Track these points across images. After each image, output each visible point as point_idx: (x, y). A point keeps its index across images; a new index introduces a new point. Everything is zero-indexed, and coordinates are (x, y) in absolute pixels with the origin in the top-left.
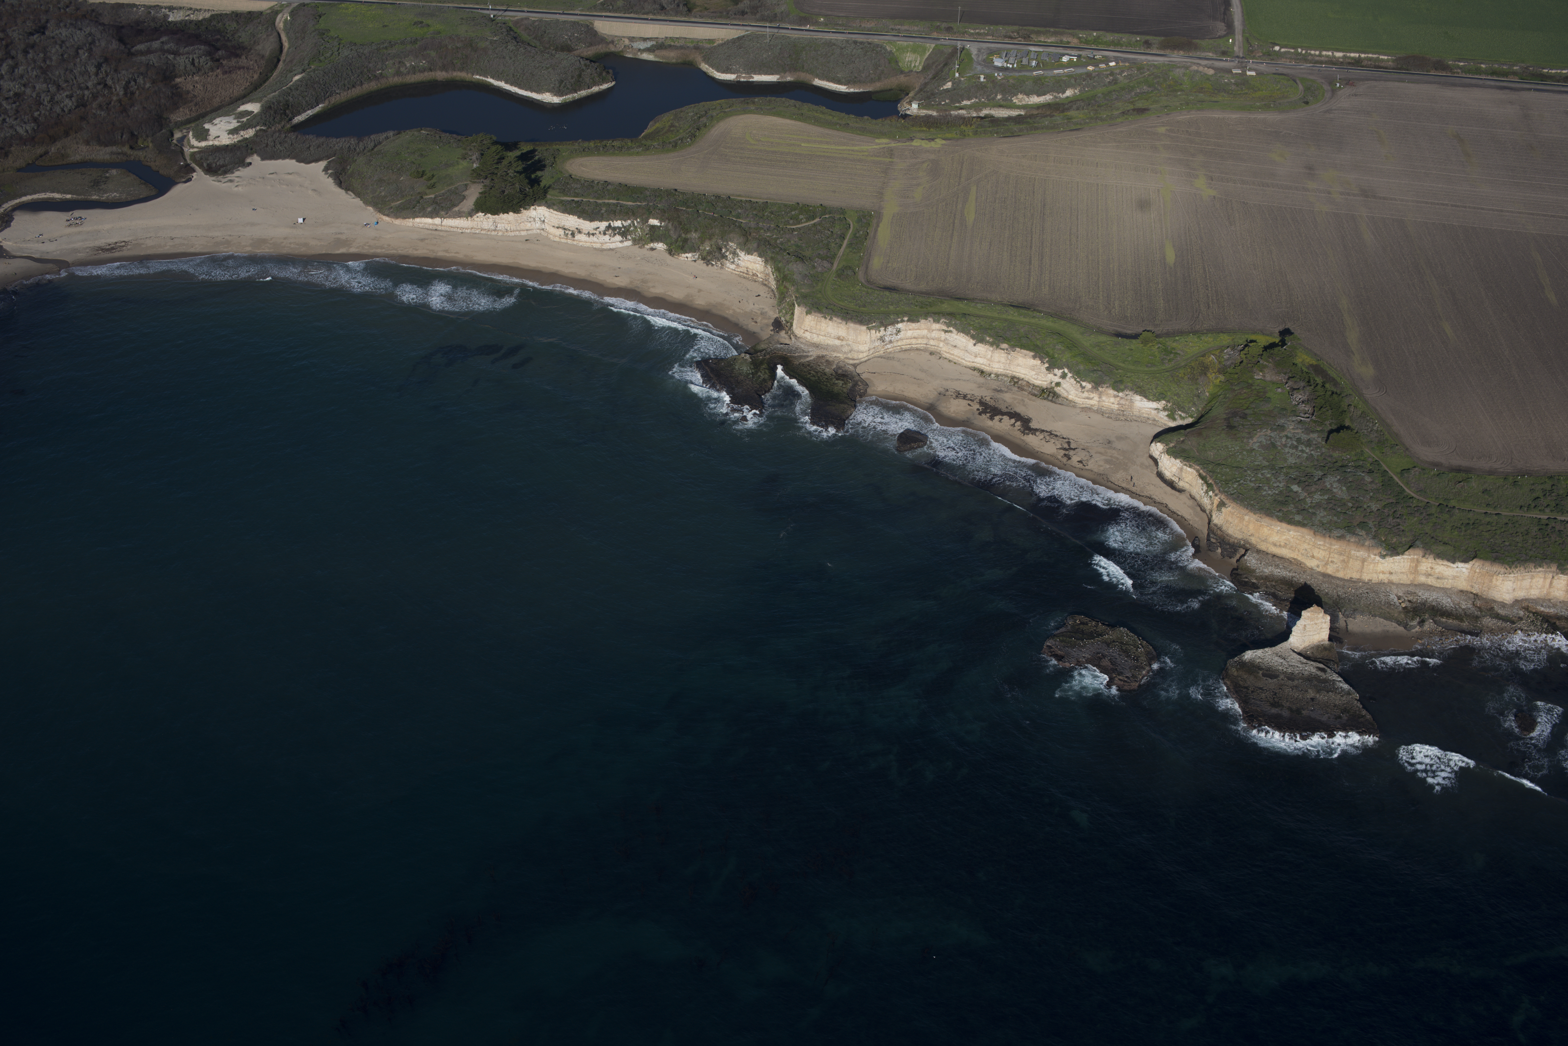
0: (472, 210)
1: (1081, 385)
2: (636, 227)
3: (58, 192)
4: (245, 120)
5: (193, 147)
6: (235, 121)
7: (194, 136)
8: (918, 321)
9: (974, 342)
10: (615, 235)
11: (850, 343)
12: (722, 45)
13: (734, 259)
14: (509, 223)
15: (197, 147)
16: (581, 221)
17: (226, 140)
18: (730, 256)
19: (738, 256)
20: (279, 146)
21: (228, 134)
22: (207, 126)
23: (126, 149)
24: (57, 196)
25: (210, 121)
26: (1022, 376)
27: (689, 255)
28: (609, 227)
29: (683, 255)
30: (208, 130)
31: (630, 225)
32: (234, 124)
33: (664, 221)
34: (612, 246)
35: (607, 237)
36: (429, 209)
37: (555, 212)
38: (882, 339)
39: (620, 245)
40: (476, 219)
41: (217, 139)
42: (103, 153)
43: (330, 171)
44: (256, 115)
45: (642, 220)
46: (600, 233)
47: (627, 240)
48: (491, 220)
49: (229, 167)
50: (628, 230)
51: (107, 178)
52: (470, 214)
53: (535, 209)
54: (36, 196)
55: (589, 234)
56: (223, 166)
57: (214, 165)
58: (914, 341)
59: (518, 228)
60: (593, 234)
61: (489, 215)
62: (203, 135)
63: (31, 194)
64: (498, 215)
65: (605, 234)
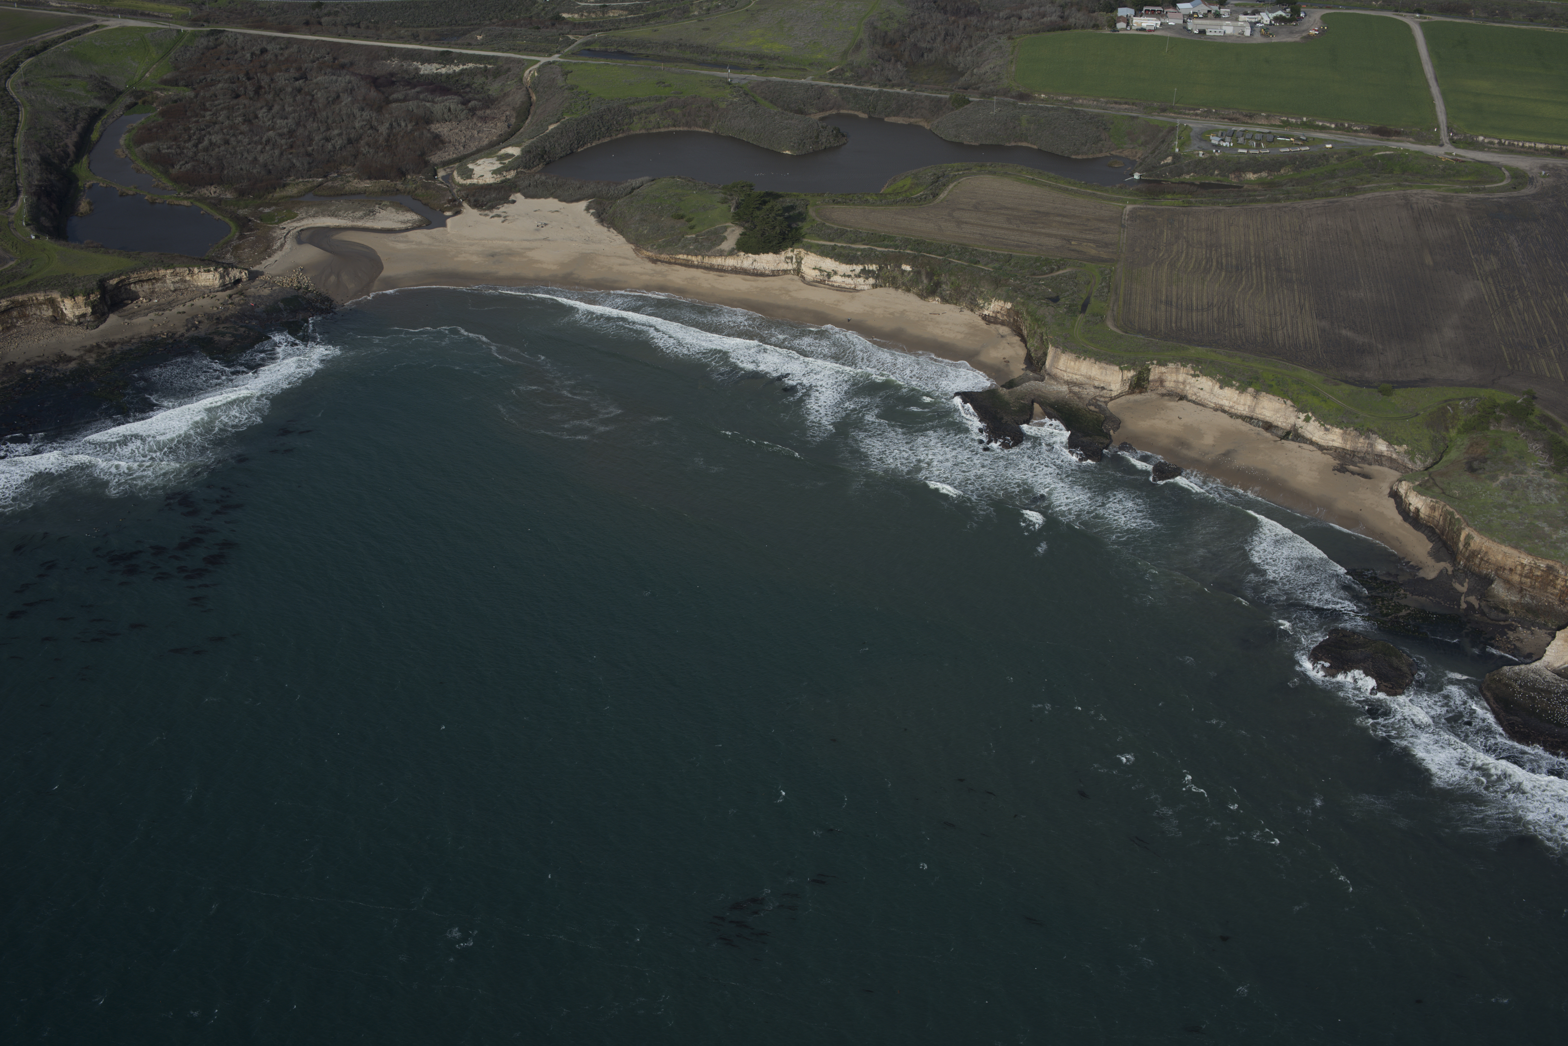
0: (733, 249)
1: (1325, 428)
2: (888, 271)
4: (507, 162)
5: (459, 184)
6: (498, 163)
7: (459, 174)
8: (1167, 364)
9: (1220, 385)
10: (868, 277)
11: (1102, 382)
13: (984, 304)
14: (768, 262)
15: (462, 185)
16: (837, 263)
17: (489, 179)
19: (989, 300)
20: (541, 186)
21: (492, 174)
22: (470, 166)
24: (336, 221)
25: (474, 161)
26: (1268, 418)
27: (938, 300)
28: (864, 270)
29: (932, 300)
30: (472, 170)
31: (883, 269)
33: (916, 267)
34: (865, 288)
35: (861, 280)
36: (692, 247)
37: (810, 254)
39: (872, 287)
40: (737, 257)
41: (481, 178)
43: (592, 211)
44: (517, 158)
45: (895, 265)
46: (855, 275)
48: (752, 259)
49: (494, 203)
50: (881, 274)
51: (380, 207)
52: (731, 253)
53: (793, 251)
55: (844, 275)
56: (489, 202)
57: (480, 201)
59: (776, 268)
60: (849, 276)
61: (751, 254)
62: (468, 174)
64: (759, 254)
65: (859, 276)
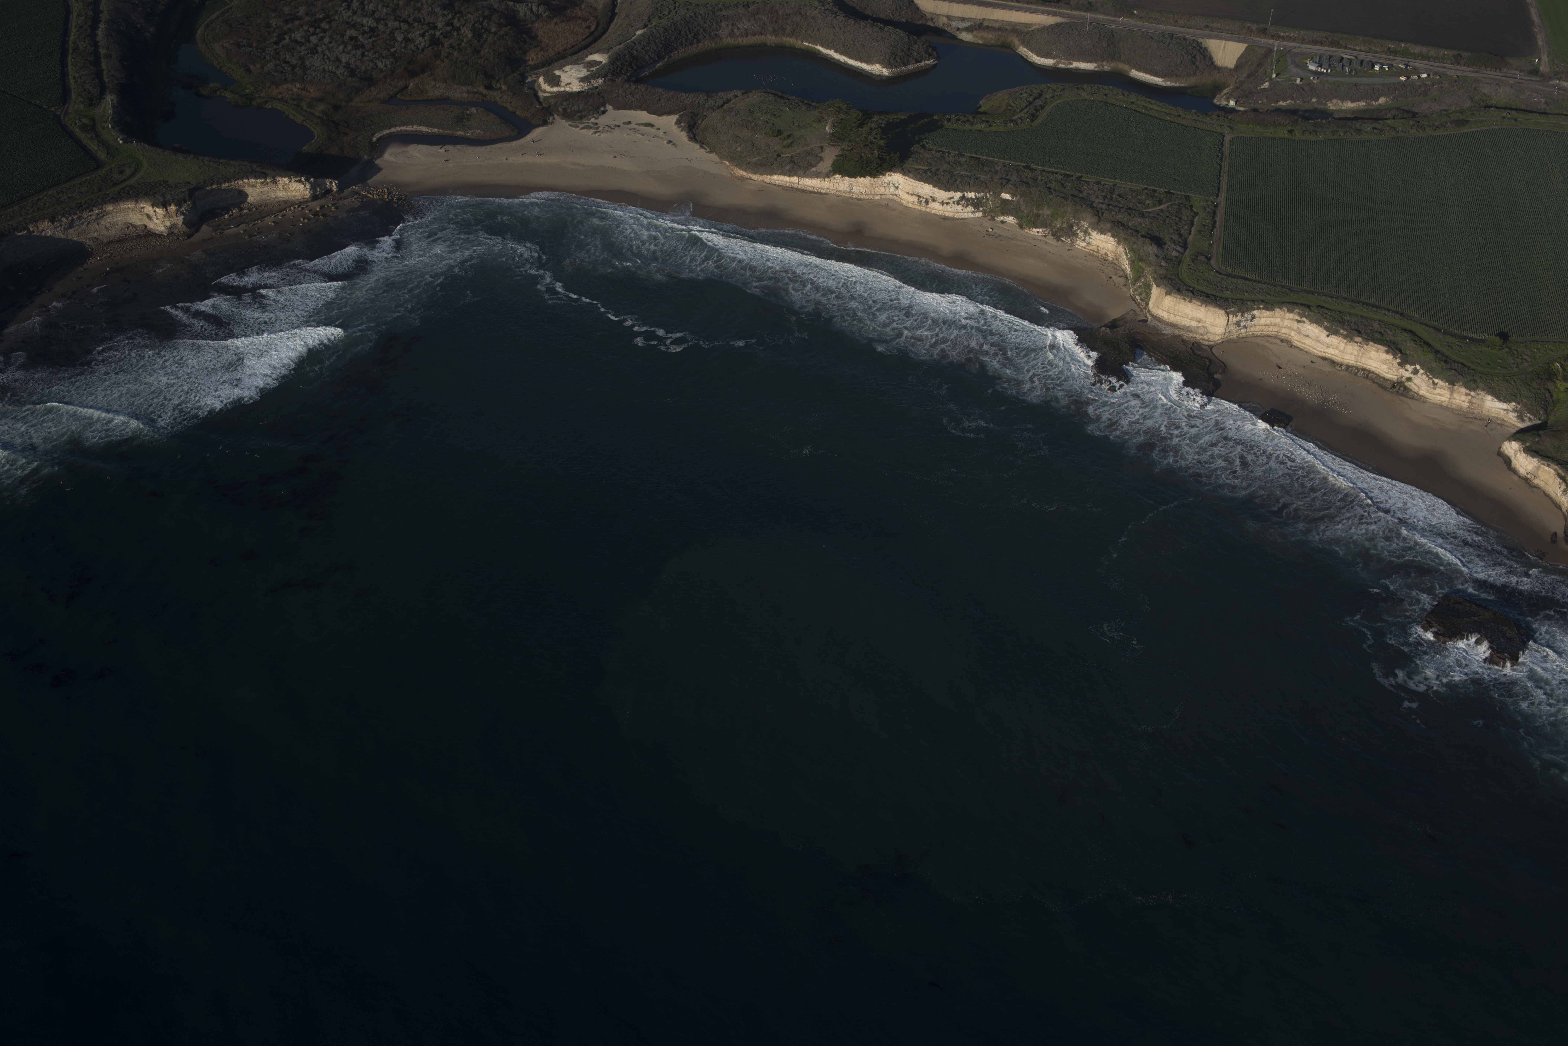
0: (830, 172)
1: (1433, 382)
2: (988, 199)
3: (424, 125)
4: (594, 69)
5: (545, 91)
6: (585, 70)
7: (546, 81)
8: (1273, 310)
9: (1327, 333)
10: (967, 205)
11: (1207, 325)
12: (1038, 30)
13: (1085, 237)
14: (865, 186)
15: (549, 92)
16: (936, 190)
17: (576, 87)
18: (1081, 234)
19: (1089, 234)
20: (630, 96)
21: (580, 82)
22: (557, 73)
23: (482, 89)
24: (423, 129)
25: (561, 68)
26: (1373, 369)
27: (1040, 230)
28: (963, 198)
29: (1035, 230)
30: (559, 77)
31: (983, 197)
32: (584, 73)
33: (1016, 196)
34: (965, 216)
35: (960, 208)
36: (787, 168)
37: (911, 180)
38: (1238, 324)
39: (971, 216)
40: (832, 180)
41: (568, 86)
42: (459, 93)
43: (683, 124)
44: (604, 66)
45: (994, 193)
46: (954, 202)
47: (979, 211)
48: (847, 183)
49: (583, 114)
50: (981, 202)
51: (468, 114)
52: (828, 175)
53: (891, 176)
54: (404, 128)
55: (943, 203)
56: (578, 111)
57: (569, 110)
58: (1266, 328)
59: (873, 192)
60: (947, 204)
61: (847, 178)
62: (555, 81)
63: (400, 126)
64: (855, 178)
65: (958, 204)
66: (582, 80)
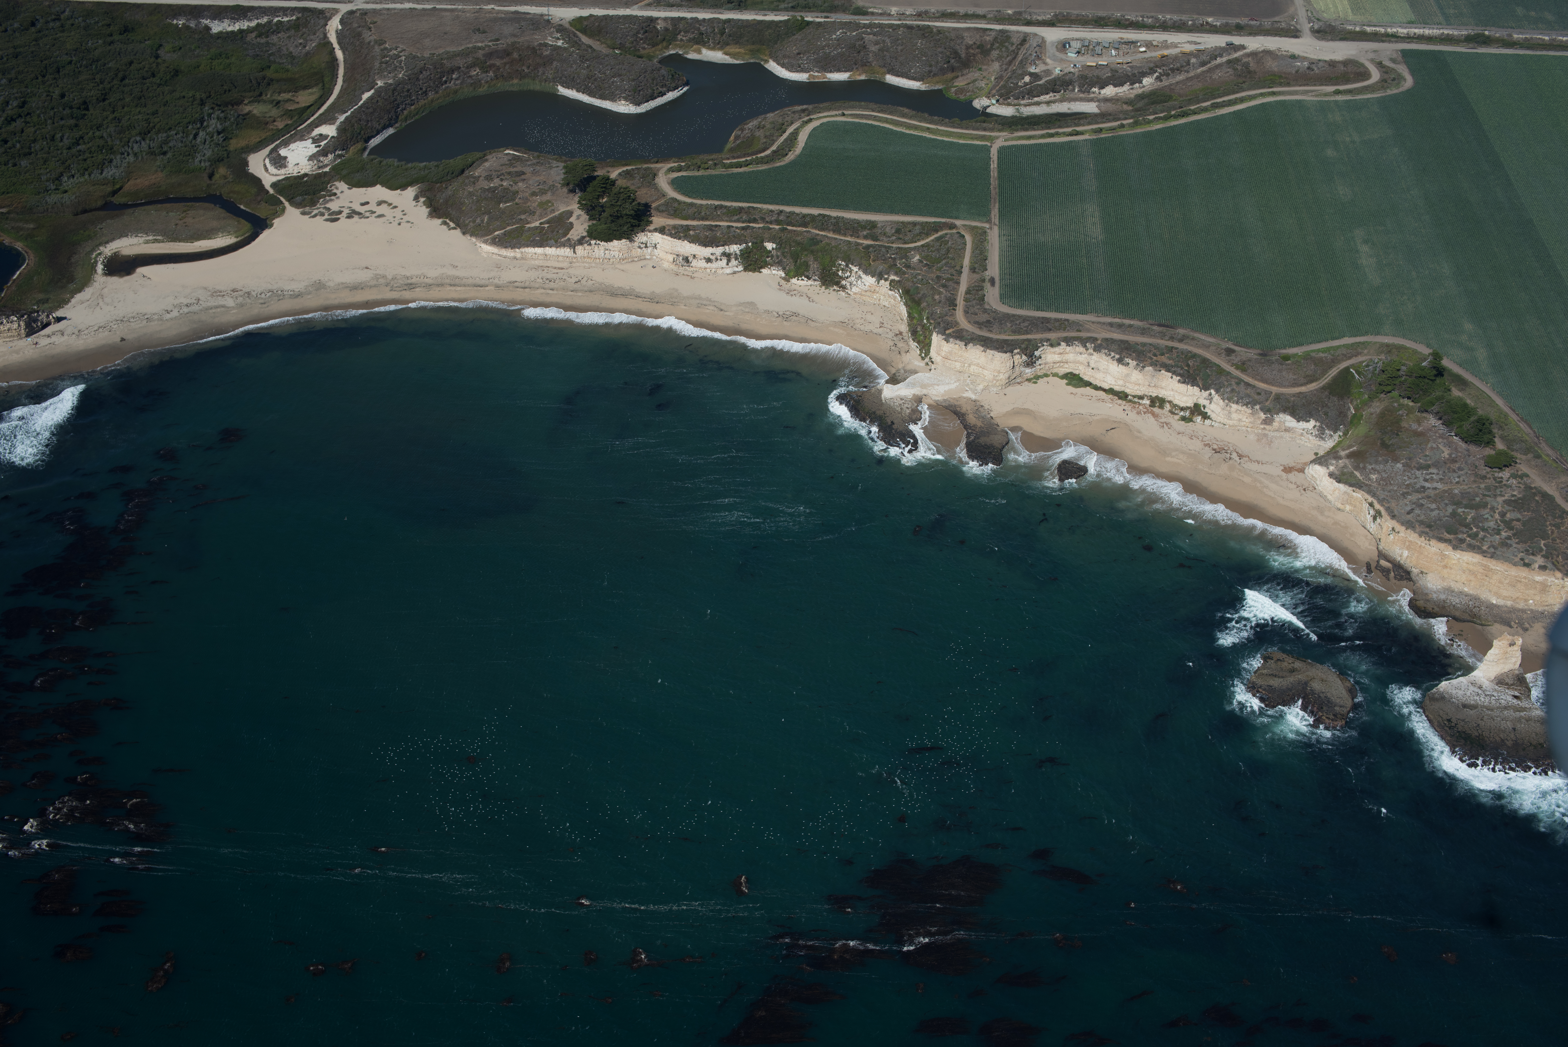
0: (584, 238)
1: (1229, 406)
2: (750, 251)
4: (322, 144)
5: (272, 176)
6: (312, 146)
7: (270, 163)
8: (1059, 346)
9: (1116, 363)
10: (730, 259)
11: (992, 371)
13: (856, 282)
14: (621, 249)
15: (278, 176)
16: (696, 247)
17: (305, 167)
18: (852, 279)
19: (860, 279)
21: (308, 160)
22: (283, 152)
25: (285, 145)
27: (805, 279)
28: (725, 253)
29: (801, 280)
30: (286, 158)
31: (745, 249)
32: (312, 149)
33: (779, 244)
34: (730, 272)
35: (723, 263)
36: (537, 238)
37: (669, 238)
39: (738, 271)
40: (589, 248)
41: (296, 167)
43: (421, 199)
44: (333, 139)
45: (757, 243)
46: (716, 258)
47: (744, 265)
48: (604, 247)
49: (313, 198)
50: (744, 255)
52: (582, 243)
53: (646, 236)
55: (704, 260)
56: (307, 197)
57: (300, 196)
60: (709, 260)
61: (603, 242)
62: (281, 162)
64: (610, 242)
65: (721, 259)
66: (311, 158)
